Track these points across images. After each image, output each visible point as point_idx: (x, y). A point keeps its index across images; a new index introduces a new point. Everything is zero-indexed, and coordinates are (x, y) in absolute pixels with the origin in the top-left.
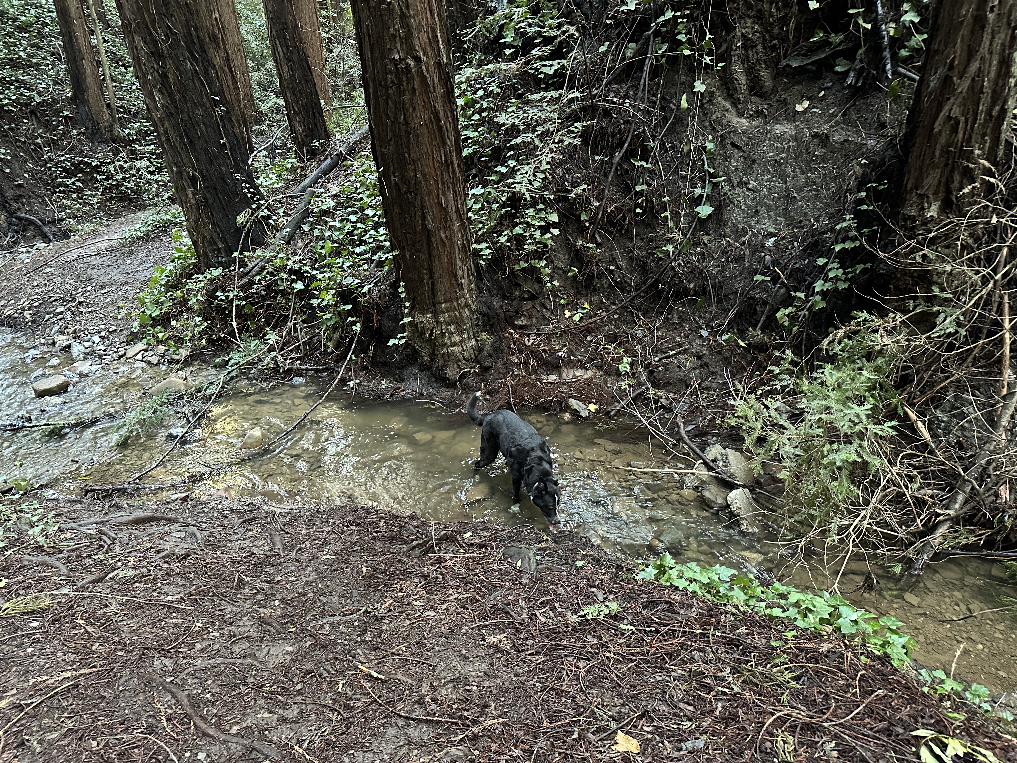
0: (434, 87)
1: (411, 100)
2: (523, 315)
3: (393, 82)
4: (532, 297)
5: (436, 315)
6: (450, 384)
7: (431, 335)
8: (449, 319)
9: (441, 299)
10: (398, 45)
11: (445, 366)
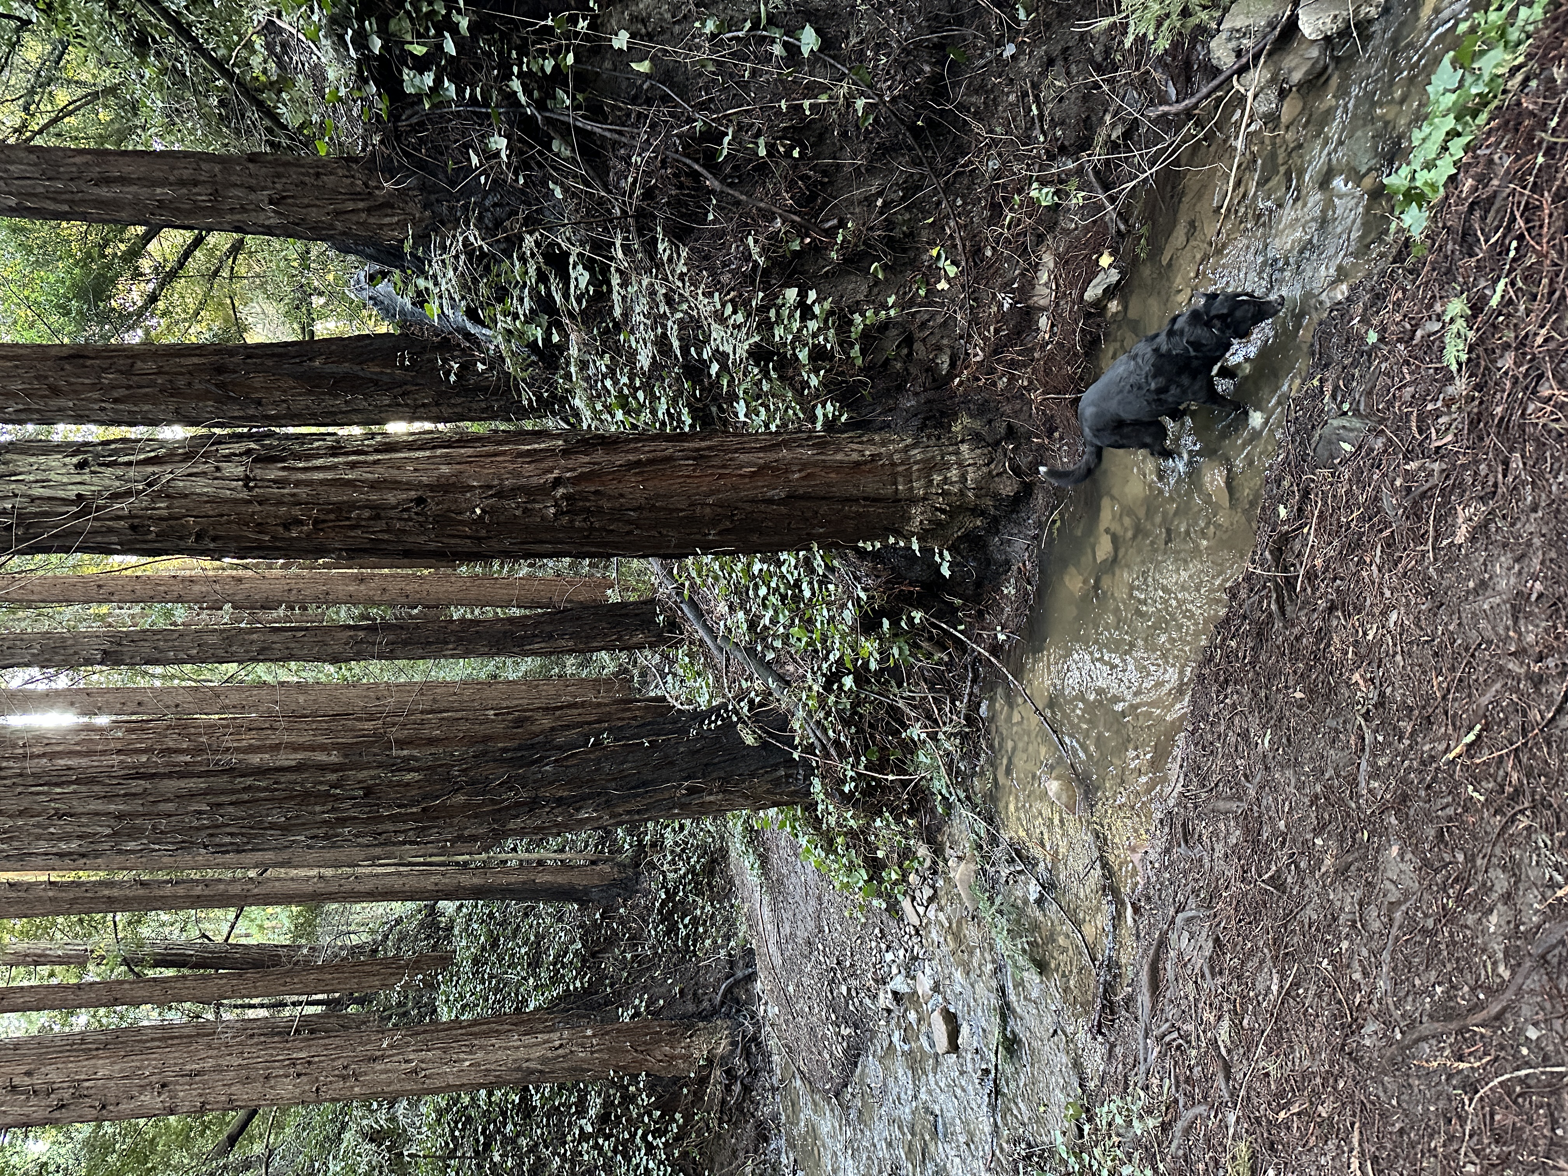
0: (594, 464)
1: (610, 498)
2: (933, 360)
3: (584, 520)
4: (909, 341)
5: (913, 501)
6: (1027, 491)
7: (943, 511)
8: (922, 482)
9: (890, 489)
10: (537, 506)
11: (996, 496)
